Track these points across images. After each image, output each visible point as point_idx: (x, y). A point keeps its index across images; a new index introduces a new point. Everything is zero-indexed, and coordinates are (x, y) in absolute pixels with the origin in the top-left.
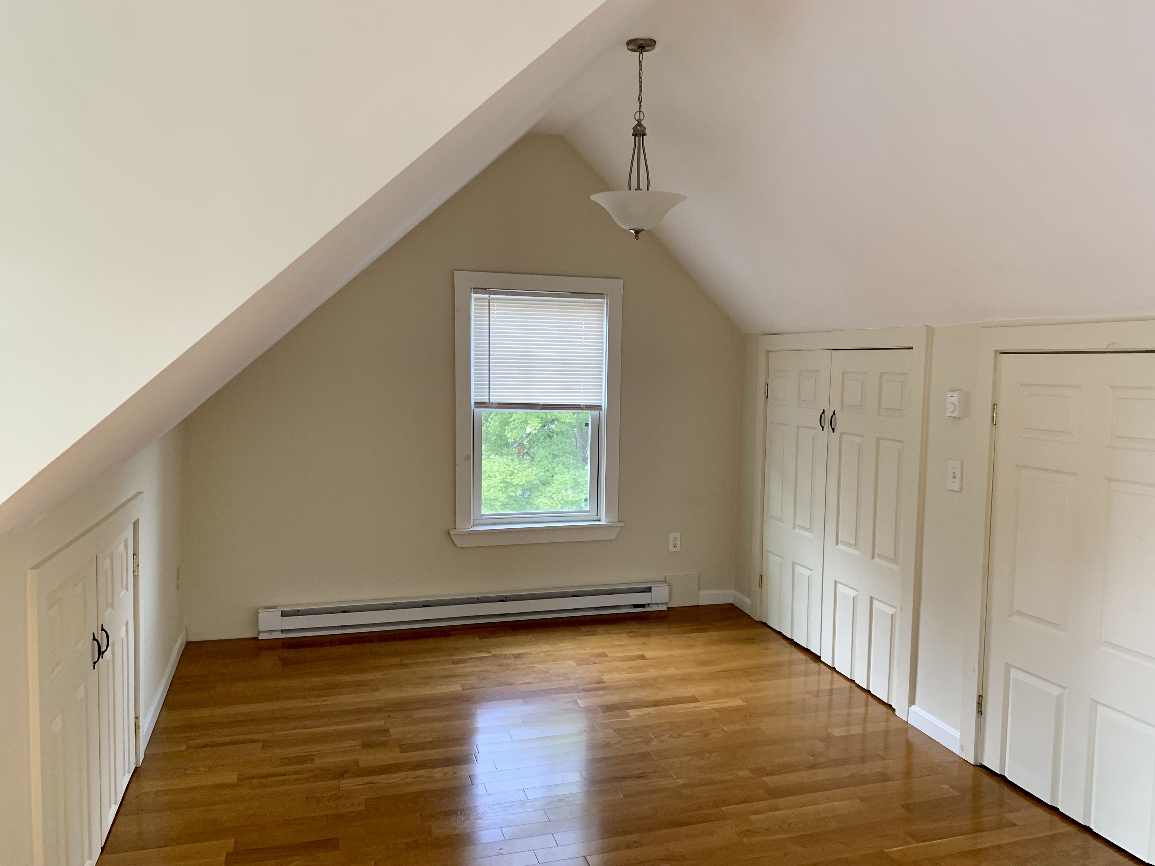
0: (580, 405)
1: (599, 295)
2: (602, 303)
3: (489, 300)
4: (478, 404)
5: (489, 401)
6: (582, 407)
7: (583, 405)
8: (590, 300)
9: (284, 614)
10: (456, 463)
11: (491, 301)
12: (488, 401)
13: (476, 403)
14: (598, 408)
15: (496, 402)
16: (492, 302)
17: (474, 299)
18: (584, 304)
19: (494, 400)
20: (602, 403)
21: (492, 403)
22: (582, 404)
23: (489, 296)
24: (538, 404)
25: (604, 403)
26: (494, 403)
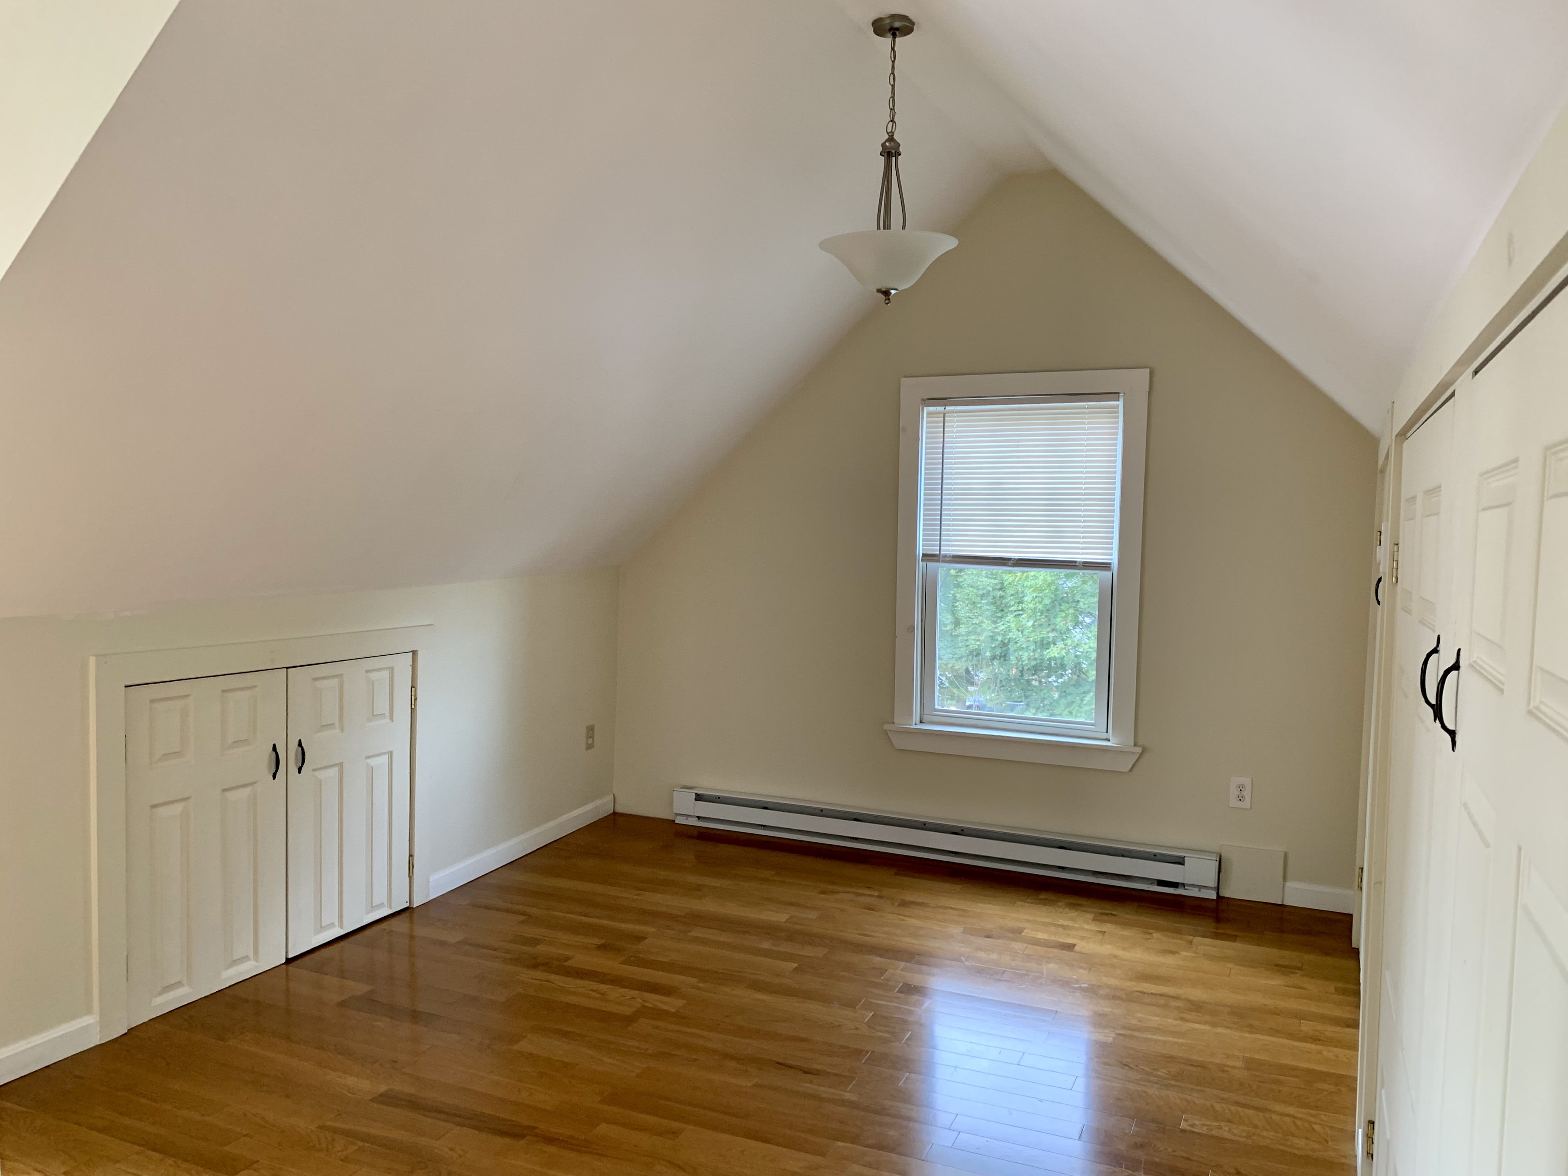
0: (1076, 562)
1: (1113, 395)
2: (1117, 407)
3: (944, 414)
4: (927, 557)
5: (940, 552)
6: (1077, 564)
7: (1080, 562)
8: (1098, 403)
9: (699, 797)
10: (896, 635)
11: (946, 415)
12: (938, 552)
13: (924, 555)
14: (1105, 566)
15: (951, 555)
16: (948, 417)
17: (927, 414)
18: (1087, 411)
19: (949, 549)
20: (1111, 559)
21: (945, 556)
22: (1078, 560)
23: (945, 408)
24: (1010, 559)
25: (1113, 558)
26: (948, 555)
